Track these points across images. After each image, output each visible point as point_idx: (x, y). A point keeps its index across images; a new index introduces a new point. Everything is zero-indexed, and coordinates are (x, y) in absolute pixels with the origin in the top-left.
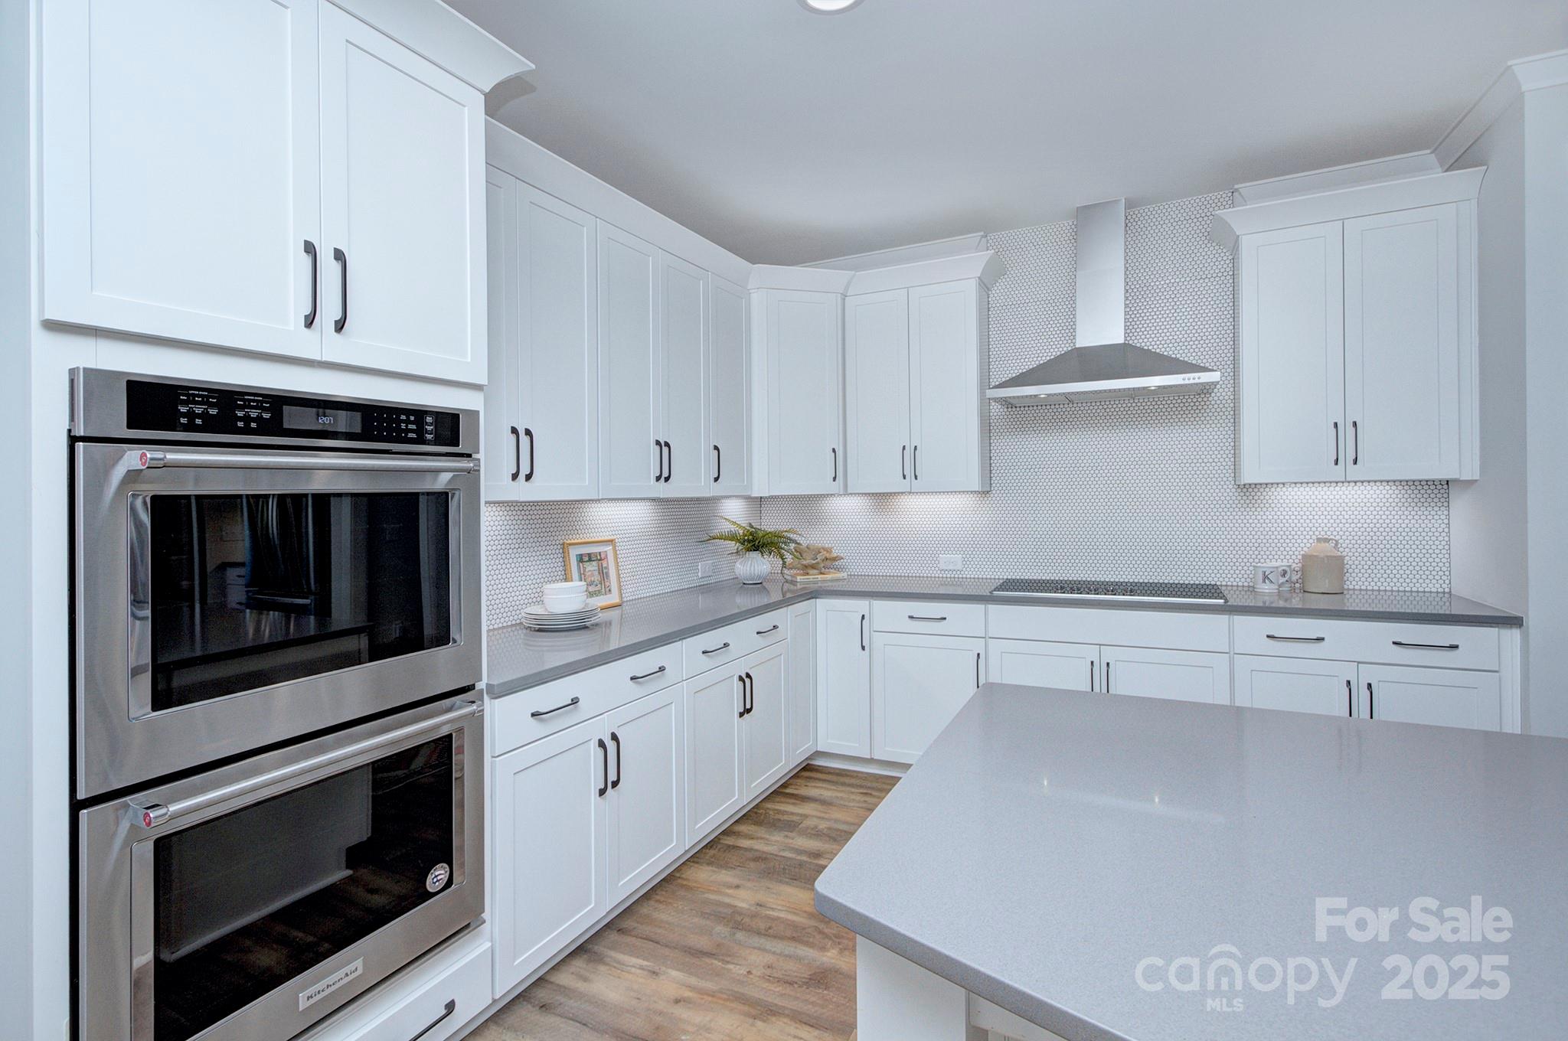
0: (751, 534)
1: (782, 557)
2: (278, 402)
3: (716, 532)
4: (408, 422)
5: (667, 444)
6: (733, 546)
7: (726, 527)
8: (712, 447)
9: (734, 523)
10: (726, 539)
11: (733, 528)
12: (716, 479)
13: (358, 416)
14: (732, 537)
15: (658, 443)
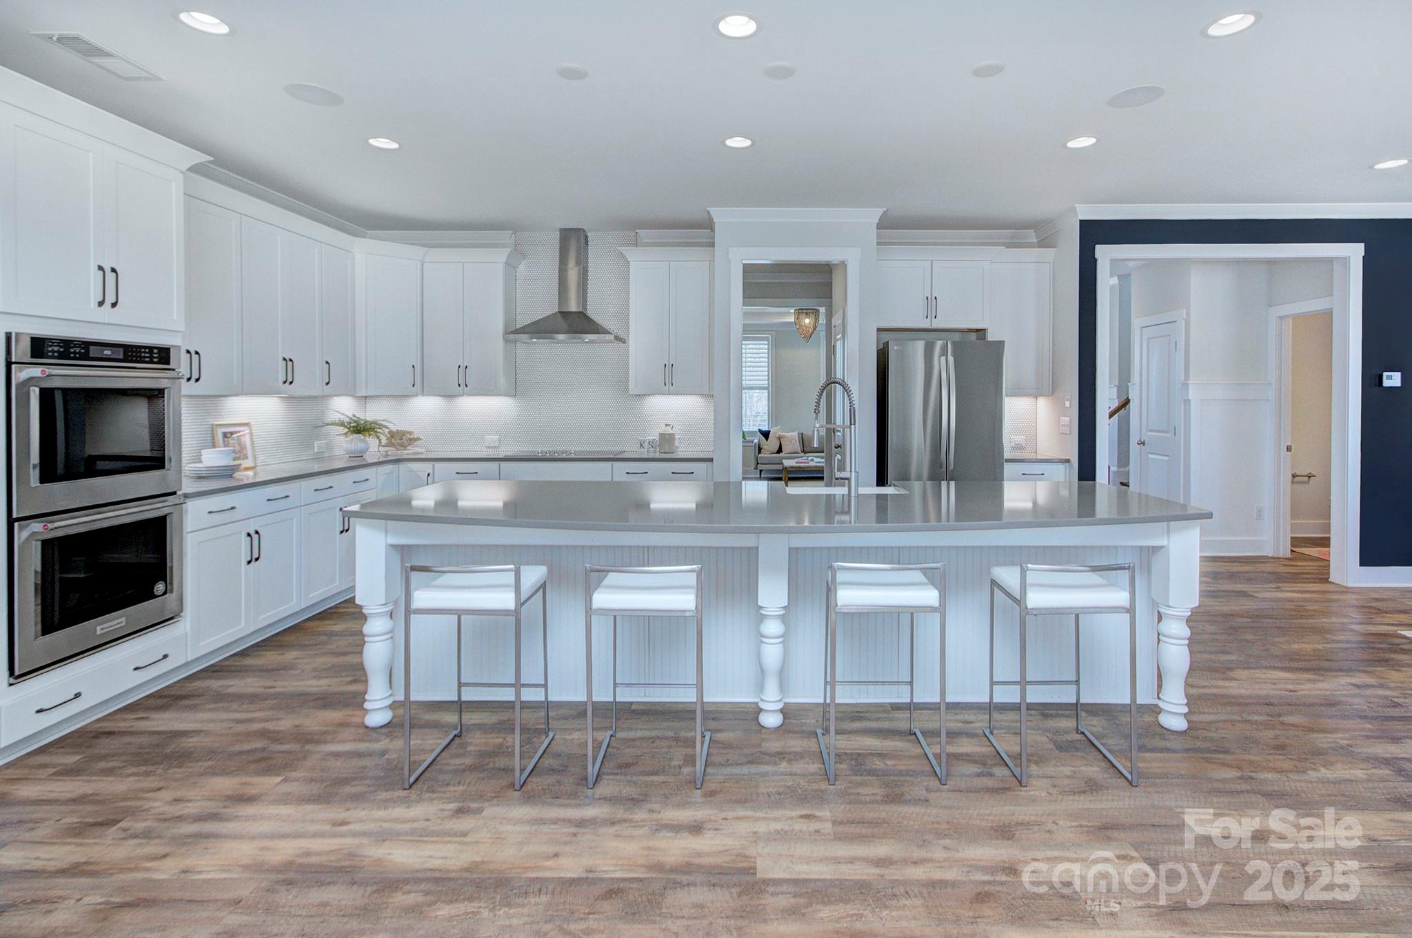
0: (355, 422)
1: (378, 437)
2: (87, 344)
3: (329, 420)
4: (145, 352)
5: (291, 360)
6: (343, 430)
7: (335, 417)
8: (324, 363)
9: (343, 414)
10: (336, 424)
11: (342, 418)
12: (328, 384)
13: (121, 350)
14: (342, 424)
15: (285, 359)
